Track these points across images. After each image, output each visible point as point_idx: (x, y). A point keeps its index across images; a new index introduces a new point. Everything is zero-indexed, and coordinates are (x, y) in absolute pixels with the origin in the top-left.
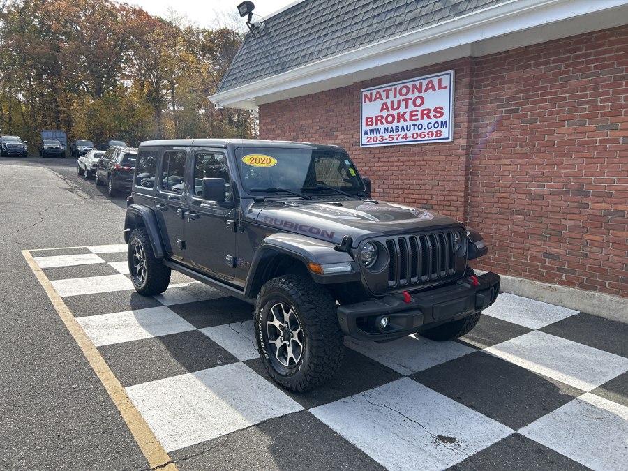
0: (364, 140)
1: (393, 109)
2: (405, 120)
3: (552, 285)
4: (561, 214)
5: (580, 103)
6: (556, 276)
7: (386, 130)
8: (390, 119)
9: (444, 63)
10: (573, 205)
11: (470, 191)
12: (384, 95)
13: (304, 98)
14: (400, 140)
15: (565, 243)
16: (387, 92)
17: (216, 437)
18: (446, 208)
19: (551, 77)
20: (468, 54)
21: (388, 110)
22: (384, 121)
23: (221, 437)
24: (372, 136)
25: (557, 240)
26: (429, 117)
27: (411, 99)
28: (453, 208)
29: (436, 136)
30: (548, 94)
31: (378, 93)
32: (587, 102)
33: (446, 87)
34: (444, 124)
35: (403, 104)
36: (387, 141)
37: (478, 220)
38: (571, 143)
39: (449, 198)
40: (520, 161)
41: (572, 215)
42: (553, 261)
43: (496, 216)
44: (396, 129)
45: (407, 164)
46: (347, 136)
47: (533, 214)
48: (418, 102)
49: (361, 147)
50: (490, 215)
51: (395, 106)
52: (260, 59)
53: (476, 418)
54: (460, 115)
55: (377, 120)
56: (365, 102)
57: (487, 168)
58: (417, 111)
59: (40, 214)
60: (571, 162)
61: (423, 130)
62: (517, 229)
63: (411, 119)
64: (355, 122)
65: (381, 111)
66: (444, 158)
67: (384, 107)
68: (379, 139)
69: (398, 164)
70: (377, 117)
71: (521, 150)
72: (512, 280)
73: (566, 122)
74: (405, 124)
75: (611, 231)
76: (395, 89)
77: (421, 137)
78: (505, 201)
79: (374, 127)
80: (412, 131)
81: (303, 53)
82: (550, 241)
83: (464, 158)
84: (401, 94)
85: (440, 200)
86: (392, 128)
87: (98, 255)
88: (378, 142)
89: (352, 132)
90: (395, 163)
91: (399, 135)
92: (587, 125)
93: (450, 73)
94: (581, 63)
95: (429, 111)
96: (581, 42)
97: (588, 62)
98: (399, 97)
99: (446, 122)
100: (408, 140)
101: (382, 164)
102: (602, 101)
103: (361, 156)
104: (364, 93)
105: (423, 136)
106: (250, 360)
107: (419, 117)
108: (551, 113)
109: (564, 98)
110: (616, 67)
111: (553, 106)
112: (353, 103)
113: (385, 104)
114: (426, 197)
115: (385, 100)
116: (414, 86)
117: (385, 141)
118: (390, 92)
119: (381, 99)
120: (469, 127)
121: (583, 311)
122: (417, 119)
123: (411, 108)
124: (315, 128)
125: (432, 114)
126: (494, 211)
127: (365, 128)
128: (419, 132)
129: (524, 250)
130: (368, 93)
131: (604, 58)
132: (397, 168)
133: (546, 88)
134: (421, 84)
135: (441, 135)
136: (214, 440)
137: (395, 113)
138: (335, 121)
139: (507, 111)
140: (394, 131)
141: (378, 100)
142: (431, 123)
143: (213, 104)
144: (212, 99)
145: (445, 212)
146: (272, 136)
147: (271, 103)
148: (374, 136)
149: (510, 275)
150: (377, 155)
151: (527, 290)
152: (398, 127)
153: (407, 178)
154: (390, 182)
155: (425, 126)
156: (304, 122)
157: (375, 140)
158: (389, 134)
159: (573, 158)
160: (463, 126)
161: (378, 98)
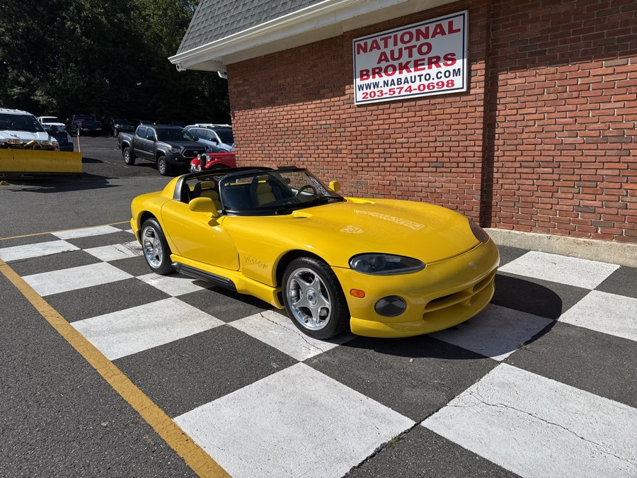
0: (359, 96)
1: (393, 59)
2: (409, 71)
3: (586, 240)
4: (597, 164)
5: (620, 40)
6: (590, 229)
7: (386, 83)
8: (390, 70)
10: (611, 153)
11: (487, 145)
12: (382, 44)
13: (281, 53)
14: (403, 93)
15: (601, 194)
16: (386, 40)
18: (461, 165)
19: (585, 12)
21: (387, 61)
22: (382, 73)
24: (369, 91)
25: (591, 192)
26: (438, 66)
27: (415, 46)
28: (468, 165)
29: (447, 86)
30: (581, 31)
31: (375, 42)
32: (630, 38)
33: (459, 30)
34: (456, 73)
35: (405, 53)
36: (388, 96)
37: (497, 176)
39: (465, 154)
40: (547, 109)
41: (609, 164)
42: (586, 215)
43: (519, 170)
44: (398, 82)
45: (412, 119)
47: (563, 165)
48: (425, 49)
49: (356, 104)
50: (512, 169)
51: (396, 55)
52: (229, 11)
54: (475, 62)
55: (374, 73)
56: (359, 53)
57: (508, 119)
58: (424, 59)
60: (609, 106)
61: (431, 81)
62: (545, 183)
63: (416, 70)
64: (347, 77)
65: (379, 62)
66: (457, 110)
67: (383, 57)
68: (378, 94)
69: (401, 120)
70: (374, 70)
71: (549, 97)
72: (539, 237)
73: (604, 62)
74: (409, 75)
76: (396, 37)
77: (429, 88)
78: (530, 153)
79: (371, 80)
80: (418, 82)
82: (583, 193)
83: (481, 109)
84: (403, 41)
85: (453, 157)
86: (393, 80)
87: (67, 241)
88: (376, 97)
90: (397, 120)
91: (402, 88)
92: (629, 64)
93: (464, 14)
95: (438, 58)
98: (400, 45)
99: (459, 70)
100: (413, 92)
101: (381, 122)
103: (356, 115)
104: (356, 43)
105: (431, 87)
107: (426, 66)
108: (585, 53)
109: (602, 35)
111: (588, 45)
113: (384, 54)
114: (436, 154)
115: (383, 50)
116: (419, 32)
117: (384, 96)
118: (389, 40)
119: (379, 48)
120: (486, 75)
121: (623, 264)
122: (424, 69)
123: (416, 56)
124: (297, 86)
125: (442, 62)
126: (516, 165)
127: (359, 82)
128: (426, 83)
129: (552, 204)
130: (362, 43)
132: (400, 125)
133: (579, 25)
134: (427, 29)
135: (453, 85)
137: (396, 63)
138: (321, 77)
139: (531, 54)
140: (396, 83)
141: (374, 50)
142: (441, 73)
143: (175, 65)
144: (173, 60)
145: (459, 170)
146: (244, 99)
147: (241, 62)
148: (371, 91)
149: (535, 232)
150: (374, 113)
151: (557, 246)
152: (401, 79)
153: (413, 135)
154: (391, 141)
155: (433, 75)
156: (284, 81)
157: (373, 95)
158: (389, 87)
159: (612, 101)
160: (479, 74)
161: (374, 48)
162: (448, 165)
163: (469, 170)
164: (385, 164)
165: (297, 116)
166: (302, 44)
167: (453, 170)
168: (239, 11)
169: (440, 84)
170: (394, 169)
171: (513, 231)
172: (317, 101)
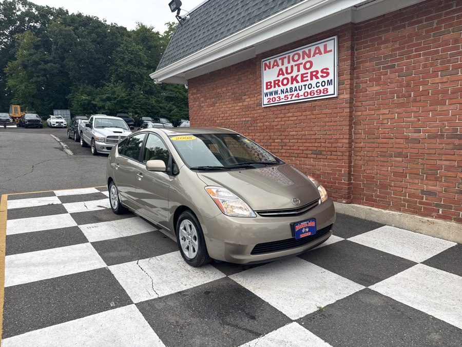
0: (265, 100)
1: (287, 73)
2: (297, 82)
3: (430, 219)
4: (437, 155)
5: (452, 55)
6: (433, 210)
8: (285, 81)
9: (329, 31)
10: (448, 147)
11: (353, 138)
12: (280, 62)
13: (220, 71)
14: (294, 98)
15: (441, 181)
16: (282, 60)
18: (333, 153)
19: (424, 34)
20: (348, 20)
21: (283, 75)
22: (280, 84)
25: (434, 179)
26: (317, 78)
27: (302, 64)
28: (339, 154)
29: (323, 93)
30: (422, 49)
31: (276, 61)
32: (460, 53)
33: (331, 51)
34: (330, 83)
35: (295, 68)
36: (283, 100)
37: (361, 162)
38: (445, 92)
39: (335, 145)
40: (397, 110)
41: (447, 156)
42: (430, 197)
43: (378, 159)
44: (290, 90)
45: (299, 118)
46: (252, 99)
47: (410, 156)
48: (308, 65)
49: (263, 106)
50: (371, 158)
51: (289, 71)
52: (186, 42)
54: (343, 74)
55: (275, 84)
56: (265, 70)
57: (368, 117)
58: (307, 73)
59: (33, 167)
60: (445, 108)
61: (312, 89)
62: (397, 170)
63: (302, 81)
64: (258, 87)
65: (278, 76)
66: (330, 111)
67: (281, 73)
68: (277, 99)
69: (293, 118)
70: (275, 81)
71: (398, 101)
72: (393, 214)
73: (440, 73)
74: (297, 85)
77: (311, 95)
78: (385, 145)
79: (273, 89)
80: (303, 91)
81: (216, 34)
82: (427, 179)
83: (348, 110)
84: (294, 61)
85: (328, 147)
86: (287, 89)
88: (276, 102)
89: (256, 95)
90: (291, 118)
91: (293, 95)
92: (460, 74)
93: (334, 39)
94: (453, 18)
95: (317, 72)
97: (459, 17)
98: (292, 63)
99: (331, 80)
100: (300, 98)
101: (280, 119)
103: (263, 114)
104: (264, 62)
105: (312, 94)
107: (309, 78)
108: (425, 66)
109: (437, 52)
111: (427, 59)
112: (256, 72)
113: (281, 70)
114: (316, 145)
115: (281, 67)
116: (304, 53)
117: (281, 101)
118: (285, 60)
119: (278, 66)
120: (351, 84)
121: (461, 242)
122: (307, 80)
123: (302, 71)
124: (228, 94)
125: (319, 75)
126: (375, 154)
127: (265, 91)
128: (309, 91)
129: (403, 188)
130: (267, 62)
132: (292, 122)
133: (420, 44)
134: (310, 51)
135: (327, 92)
137: (289, 76)
138: (243, 87)
139: (385, 68)
140: (289, 91)
142: (319, 83)
143: (153, 80)
144: (152, 76)
145: (332, 157)
147: (196, 77)
148: (272, 97)
149: (391, 210)
150: (275, 112)
151: (407, 223)
152: (292, 88)
153: (300, 129)
154: (286, 133)
155: (314, 85)
156: (220, 90)
157: (274, 100)
158: (285, 94)
159: (447, 104)
160: (346, 83)
161: (275, 66)
162: (324, 153)
163: (339, 157)
164: (283, 151)
165: (228, 115)
166: (232, 64)
167: (329, 157)
168: (191, 42)
169: (318, 91)
170: (288, 155)
171: (373, 209)
172: (240, 104)
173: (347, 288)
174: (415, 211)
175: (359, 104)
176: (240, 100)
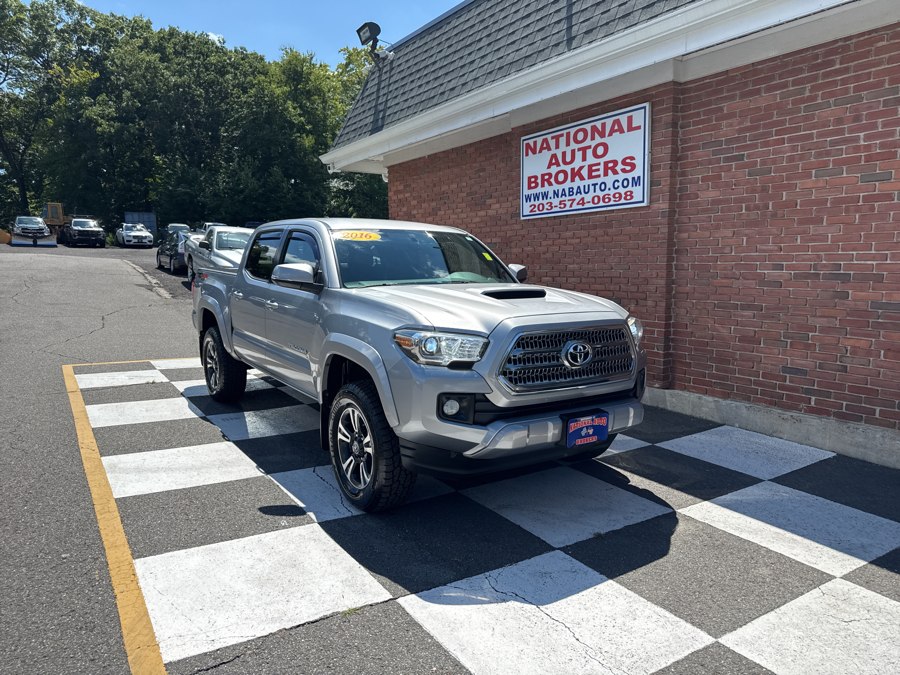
0: (526, 208)
1: (565, 163)
2: (582, 178)
3: (795, 414)
4: (808, 309)
5: (833, 143)
6: (802, 400)
7: (556, 194)
8: (561, 177)
9: (636, 93)
10: (825, 294)
11: (674, 277)
12: (552, 143)
13: (446, 153)
14: (575, 206)
15: (814, 351)
16: (557, 139)
17: (246, 640)
19: (790, 106)
20: (668, 76)
21: (558, 165)
22: (552, 180)
23: (253, 640)
24: (537, 203)
25: (802, 347)
26: (615, 172)
27: (589, 147)
29: (625, 198)
30: (786, 131)
31: (545, 140)
32: (846, 141)
33: (639, 128)
34: (636, 181)
35: (579, 155)
36: (557, 209)
38: (821, 203)
39: (644, 288)
40: (747, 231)
41: (823, 309)
42: (797, 378)
43: (713, 313)
44: (569, 192)
45: (585, 240)
46: (504, 205)
47: (766, 308)
48: (600, 151)
49: (522, 218)
51: (568, 159)
52: (388, 101)
53: (655, 617)
54: (658, 168)
55: (543, 180)
56: (527, 155)
57: (699, 242)
58: (599, 164)
59: (103, 319)
60: (821, 230)
61: (607, 192)
63: (590, 177)
64: (514, 185)
65: (549, 167)
66: (636, 230)
67: (554, 160)
68: (546, 206)
69: (573, 241)
70: (543, 176)
71: (748, 215)
72: (737, 407)
73: (814, 171)
74: (581, 184)
75: (882, 332)
77: (604, 201)
78: (726, 290)
79: (539, 190)
80: (591, 194)
81: (442, 89)
82: (791, 347)
83: (666, 230)
84: (576, 141)
86: (564, 190)
87: (162, 371)
88: (545, 211)
89: (510, 198)
90: (569, 241)
91: (574, 200)
92: (844, 175)
93: (645, 108)
94: (835, 83)
95: (615, 163)
96: (834, 52)
97: (844, 82)
98: (574, 146)
99: (639, 178)
100: (585, 206)
101: (550, 242)
102: (867, 138)
103: (523, 232)
104: (525, 142)
105: (607, 200)
106: (329, 522)
107: (601, 172)
108: (791, 159)
109: (810, 136)
110: (887, 86)
111: (794, 149)
112: (511, 157)
113: (554, 156)
114: (612, 287)
116: (594, 129)
117: (554, 210)
118: (561, 139)
119: (549, 149)
120: (672, 185)
121: (841, 452)
122: (599, 176)
123: (591, 160)
124: (461, 195)
125: (619, 167)
127: (527, 192)
128: (601, 194)
129: (753, 361)
130: (531, 142)
131: (870, 72)
132: (571, 248)
133: (783, 122)
134: (604, 125)
135: (632, 197)
136: (241, 644)
137: (568, 168)
138: (488, 184)
139: (727, 159)
140: (567, 193)
141: (545, 151)
142: (618, 181)
143: (326, 166)
144: (324, 159)
146: (405, 209)
147: (403, 163)
148: (539, 202)
150: (544, 229)
151: (758, 421)
152: (573, 188)
153: (586, 260)
155: (610, 185)
156: (448, 187)
157: (541, 208)
158: (560, 199)
159: (825, 224)
160: (663, 183)
161: (545, 148)
166: (469, 142)
168: (397, 101)
169: (617, 195)
171: (705, 397)
172: (482, 213)
173: (644, 510)
174: (774, 401)
175: (684, 219)
176: (483, 205)
